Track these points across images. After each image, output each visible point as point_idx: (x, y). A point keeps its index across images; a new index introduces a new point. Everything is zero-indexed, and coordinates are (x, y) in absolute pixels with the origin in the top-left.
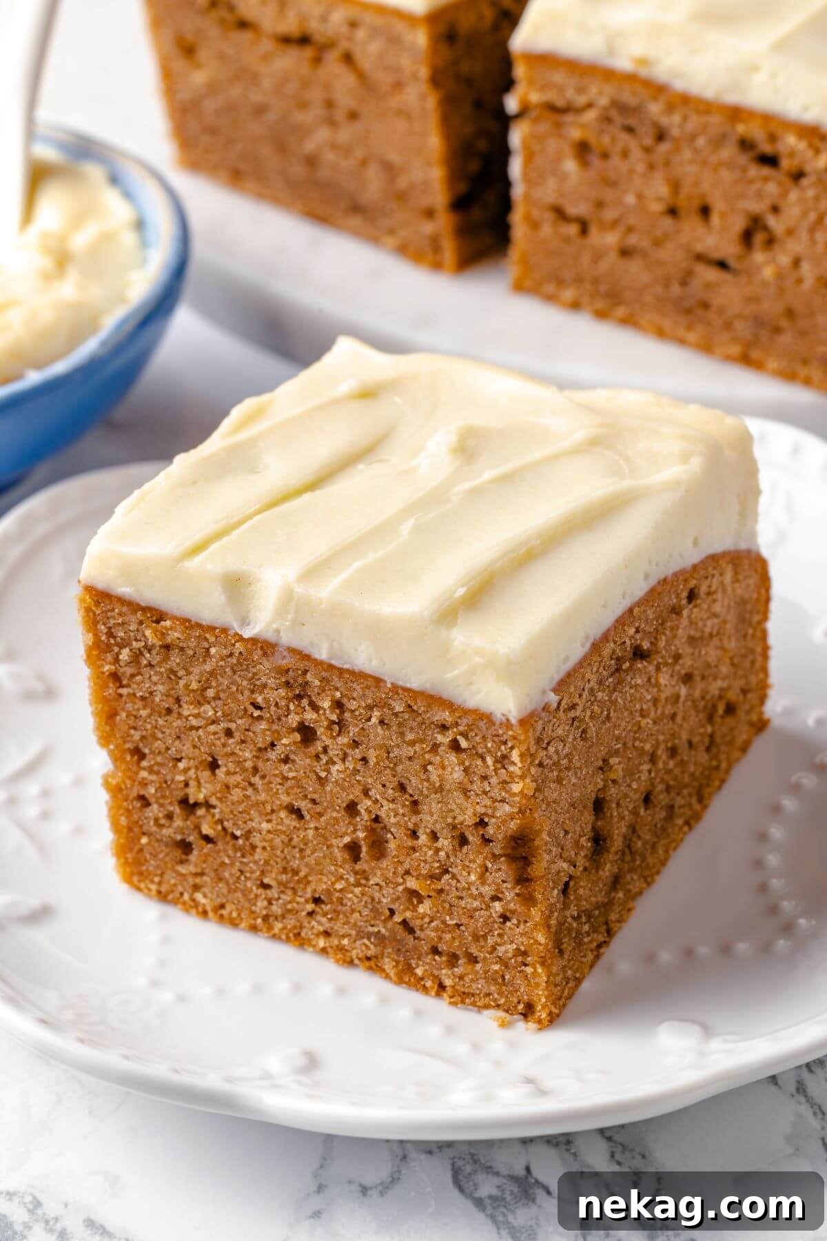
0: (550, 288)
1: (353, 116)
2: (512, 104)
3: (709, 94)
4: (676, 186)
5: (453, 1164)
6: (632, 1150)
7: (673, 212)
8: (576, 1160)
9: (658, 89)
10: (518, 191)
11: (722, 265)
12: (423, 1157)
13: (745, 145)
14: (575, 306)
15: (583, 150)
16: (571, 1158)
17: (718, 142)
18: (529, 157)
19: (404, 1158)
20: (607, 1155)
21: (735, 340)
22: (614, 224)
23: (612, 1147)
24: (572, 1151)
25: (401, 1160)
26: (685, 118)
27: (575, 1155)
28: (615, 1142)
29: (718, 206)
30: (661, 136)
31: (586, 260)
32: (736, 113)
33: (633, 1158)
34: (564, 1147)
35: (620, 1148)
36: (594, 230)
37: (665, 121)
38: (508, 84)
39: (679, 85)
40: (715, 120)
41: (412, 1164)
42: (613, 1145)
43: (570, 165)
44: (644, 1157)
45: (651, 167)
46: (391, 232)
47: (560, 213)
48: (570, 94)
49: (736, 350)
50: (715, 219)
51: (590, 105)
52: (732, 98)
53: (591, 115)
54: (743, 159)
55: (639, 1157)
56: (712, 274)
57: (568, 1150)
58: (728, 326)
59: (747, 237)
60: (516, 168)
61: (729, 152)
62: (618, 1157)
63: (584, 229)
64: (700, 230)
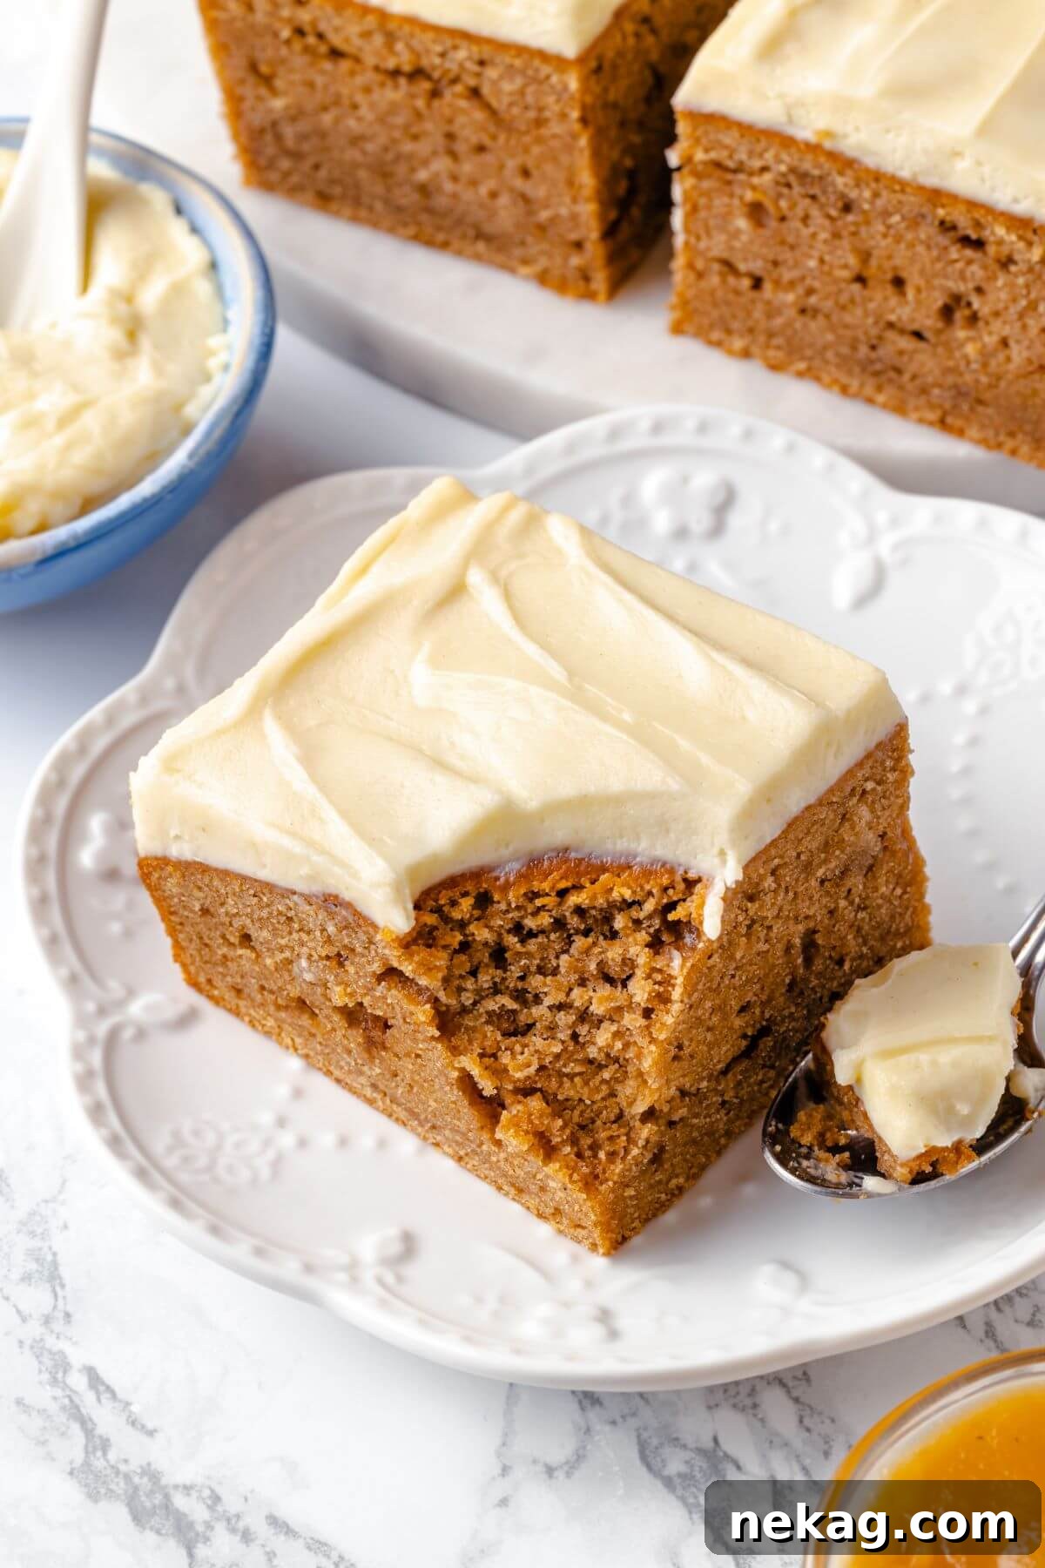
0: (716, 335)
1: (481, 149)
2: (673, 157)
3: (905, 174)
4: (865, 257)
5: (639, 1436)
6: (820, 1414)
7: (860, 279)
8: (764, 1427)
9: (846, 163)
10: (679, 240)
11: (918, 335)
12: (607, 1428)
13: (946, 227)
14: (746, 354)
15: (756, 212)
16: (759, 1425)
17: (915, 221)
18: (693, 210)
19: (588, 1430)
20: (794, 1420)
21: (931, 406)
22: (792, 284)
23: (799, 1410)
24: (760, 1416)
25: (585, 1433)
26: (876, 195)
27: (762, 1420)
28: (803, 1404)
29: (913, 279)
30: (847, 208)
31: (758, 313)
32: (936, 196)
33: (823, 1422)
34: (751, 1411)
35: (808, 1412)
36: (768, 286)
37: (853, 194)
38: (671, 139)
39: (870, 162)
40: (911, 199)
41: (597, 1438)
42: (801, 1407)
43: (742, 223)
44: (833, 1421)
45: (836, 235)
46: (525, 262)
47: (728, 266)
48: (742, 155)
49: (933, 416)
50: (910, 293)
51: (764, 169)
52: (931, 181)
53: (767, 178)
54: (944, 240)
55: (828, 1421)
56: (906, 343)
57: (755, 1415)
58: (924, 391)
59: (947, 312)
60: (677, 219)
61: (927, 231)
62: (807, 1421)
63: (757, 283)
64: (894, 301)
